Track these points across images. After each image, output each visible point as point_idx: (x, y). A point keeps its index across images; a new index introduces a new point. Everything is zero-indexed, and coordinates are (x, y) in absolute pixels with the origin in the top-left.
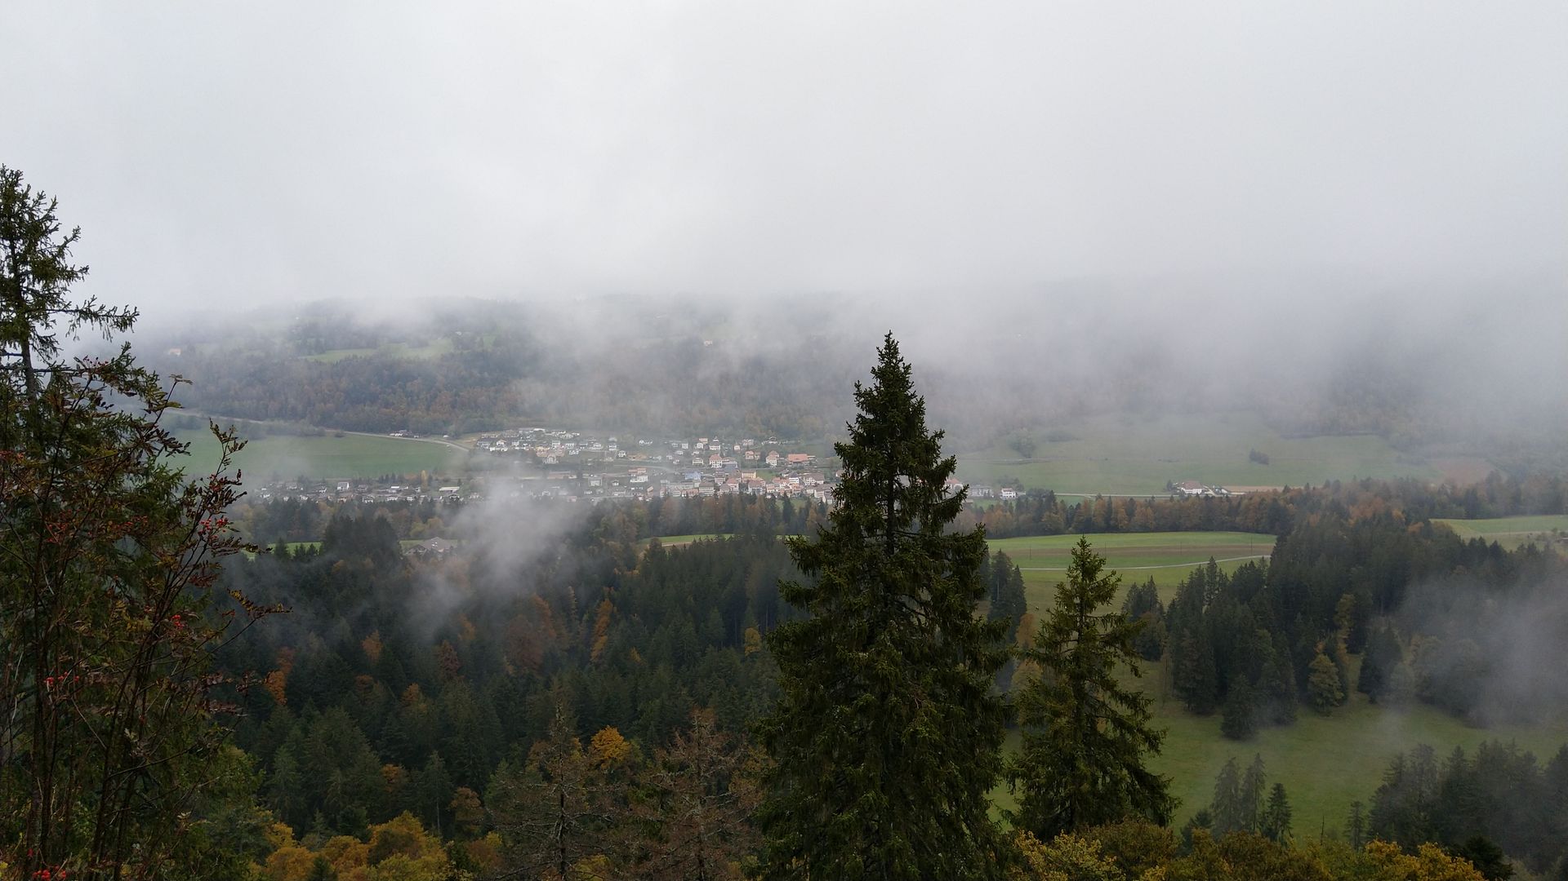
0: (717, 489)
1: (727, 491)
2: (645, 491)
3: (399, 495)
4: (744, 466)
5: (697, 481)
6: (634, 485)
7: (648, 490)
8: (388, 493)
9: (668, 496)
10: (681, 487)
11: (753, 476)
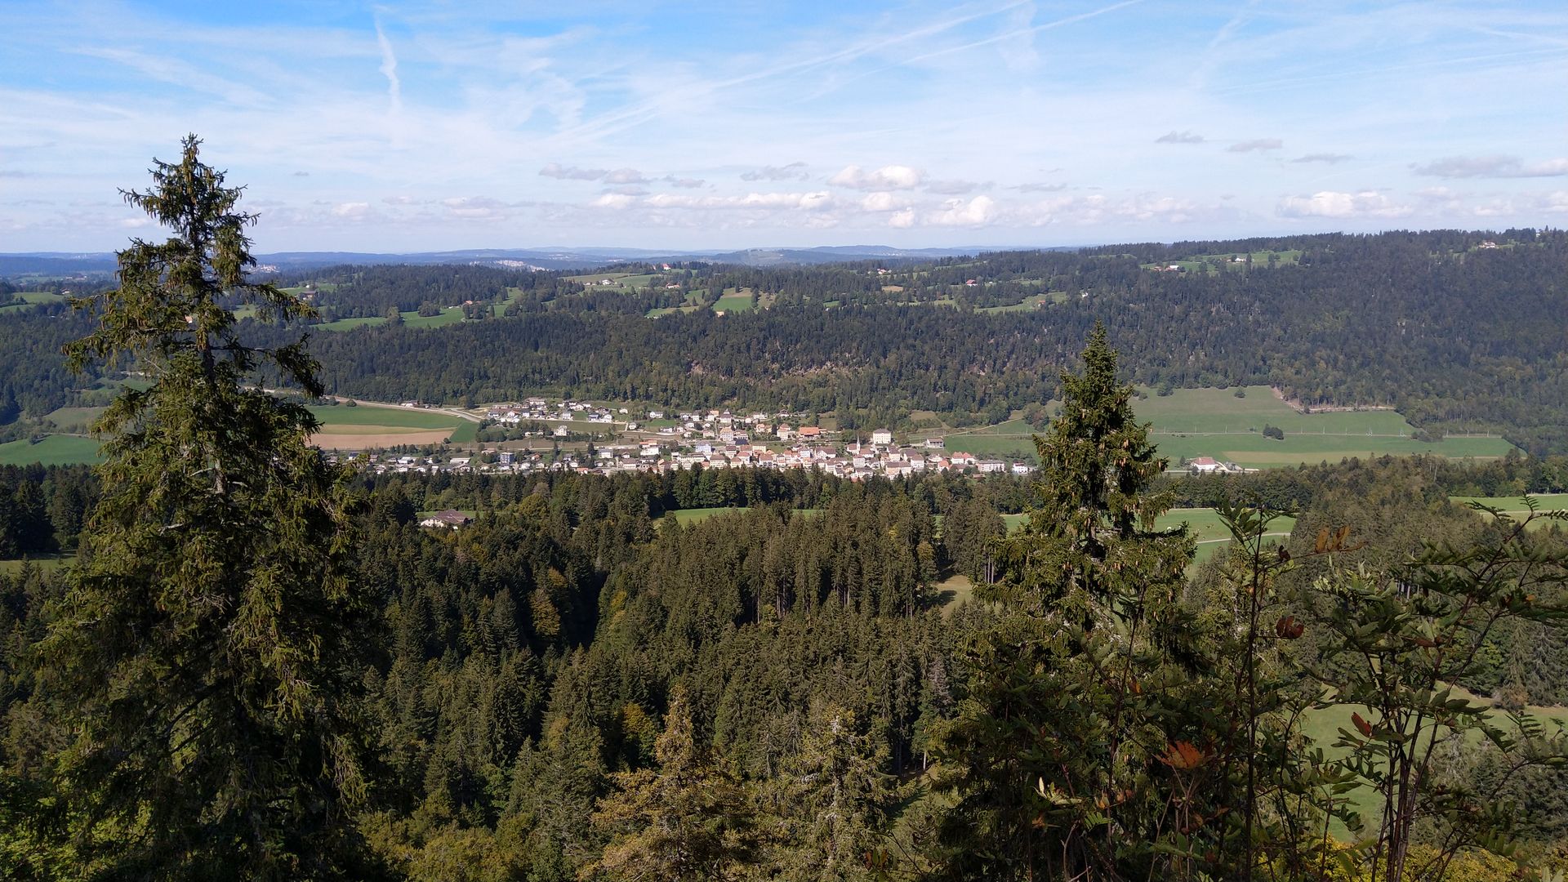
0: (728, 462)
1: (738, 465)
2: (656, 464)
4: (756, 439)
5: (708, 454)
6: (644, 457)
7: (661, 463)
8: (399, 464)
9: (678, 469)
10: (692, 459)
11: (763, 449)
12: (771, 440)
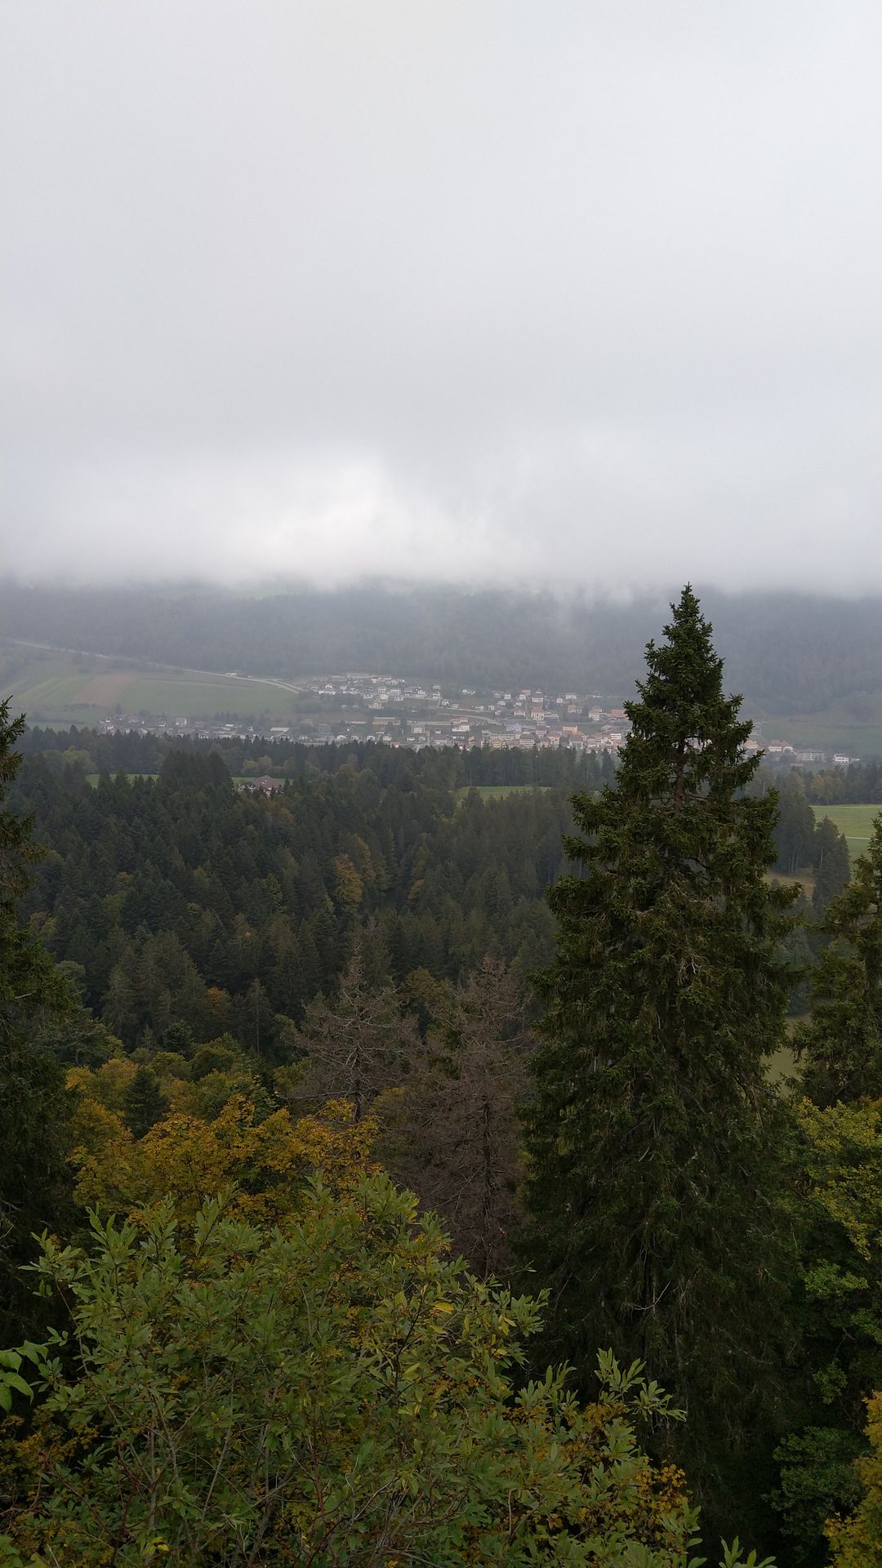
0: (538, 741)
1: (546, 745)
2: (466, 741)
3: (233, 733)
4: (567, 719)
5: (518, 733)
6: (456, 734)
7: (470, 739)
8: (222, 730)
9: (487, 746)
10: (501, 738)
11: (575, 730)
12: (582, 720)
